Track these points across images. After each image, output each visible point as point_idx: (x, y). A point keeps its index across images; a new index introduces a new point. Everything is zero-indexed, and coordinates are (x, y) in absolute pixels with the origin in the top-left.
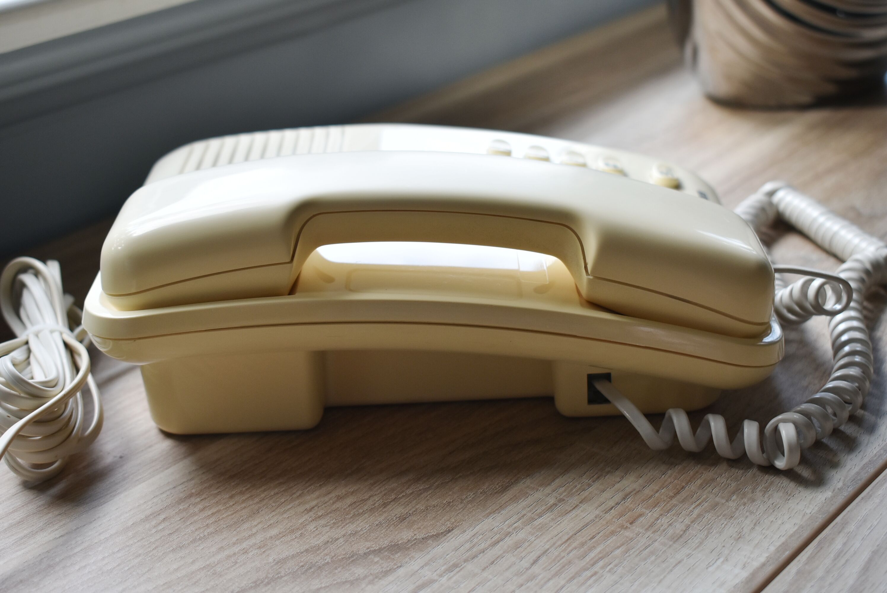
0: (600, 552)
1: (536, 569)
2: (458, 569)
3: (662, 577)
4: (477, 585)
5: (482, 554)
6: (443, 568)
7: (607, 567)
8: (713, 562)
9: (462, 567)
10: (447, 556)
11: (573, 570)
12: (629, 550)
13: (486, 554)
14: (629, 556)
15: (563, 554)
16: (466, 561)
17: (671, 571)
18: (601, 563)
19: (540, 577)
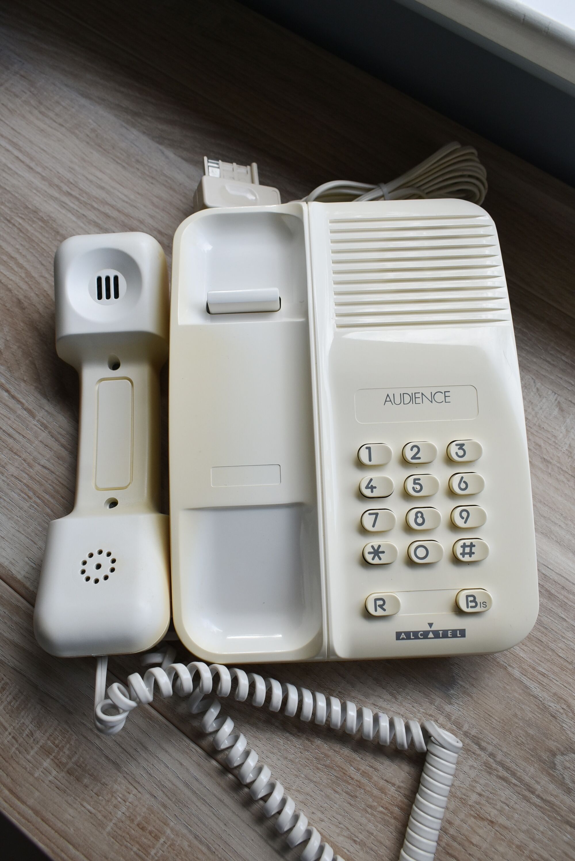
0: (48, 501)
1: (38, 468)
2: (43, 429)
3: (23, 532)
4: (28, 439)
5: (55, 440)
6: (45, 422)
7: (35, 504)
8: (33, 561)
9: (45, 431)
10: (55, 423)
11: (36, 487)
12: (49, 516)
13: (55, 443)
14: (44, 516)
15: (50, 482)
16: (49, 432)
17: (28, 538)
18: (38, 501)
19: (31, 470)
